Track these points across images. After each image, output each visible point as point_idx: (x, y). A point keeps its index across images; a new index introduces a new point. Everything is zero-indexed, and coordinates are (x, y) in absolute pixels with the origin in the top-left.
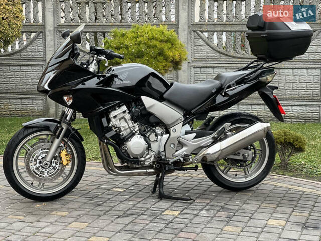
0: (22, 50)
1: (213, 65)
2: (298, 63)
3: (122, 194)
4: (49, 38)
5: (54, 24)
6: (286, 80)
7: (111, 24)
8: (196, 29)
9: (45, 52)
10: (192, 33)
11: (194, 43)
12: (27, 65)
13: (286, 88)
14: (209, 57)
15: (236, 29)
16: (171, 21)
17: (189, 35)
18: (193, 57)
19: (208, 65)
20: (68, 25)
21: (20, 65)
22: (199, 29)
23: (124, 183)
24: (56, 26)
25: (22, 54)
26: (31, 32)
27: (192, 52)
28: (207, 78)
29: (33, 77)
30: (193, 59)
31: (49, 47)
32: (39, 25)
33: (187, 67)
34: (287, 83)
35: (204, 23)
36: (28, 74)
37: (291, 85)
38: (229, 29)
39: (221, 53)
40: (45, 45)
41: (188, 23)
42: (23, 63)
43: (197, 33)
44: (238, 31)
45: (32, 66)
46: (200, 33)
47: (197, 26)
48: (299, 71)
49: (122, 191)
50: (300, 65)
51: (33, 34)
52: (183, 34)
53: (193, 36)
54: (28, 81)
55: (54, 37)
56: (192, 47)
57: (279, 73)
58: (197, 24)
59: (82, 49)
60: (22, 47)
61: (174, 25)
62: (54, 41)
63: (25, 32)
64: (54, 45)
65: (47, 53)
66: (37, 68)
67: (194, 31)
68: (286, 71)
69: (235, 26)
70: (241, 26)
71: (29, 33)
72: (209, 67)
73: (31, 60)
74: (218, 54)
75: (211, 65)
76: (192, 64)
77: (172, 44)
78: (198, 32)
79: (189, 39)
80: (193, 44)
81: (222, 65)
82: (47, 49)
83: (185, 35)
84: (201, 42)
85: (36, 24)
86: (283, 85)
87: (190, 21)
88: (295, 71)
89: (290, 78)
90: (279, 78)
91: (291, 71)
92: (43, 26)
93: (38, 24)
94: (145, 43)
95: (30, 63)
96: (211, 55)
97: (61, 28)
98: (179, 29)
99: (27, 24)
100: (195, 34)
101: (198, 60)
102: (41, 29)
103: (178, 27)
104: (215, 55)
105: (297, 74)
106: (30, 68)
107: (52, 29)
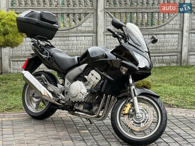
2: (80, 33)
6: (72, 44)
13: (73, 49)
34: (73, 45)
35: (18, 8)
37: (76, 47)
41: (7, 8)
48: (80, 38)
50: (80, 34)
57: (68, 39)
68: (72, 38)
86: (71, 47)
87: (8, 6)
88: (78, 38)
89: (75, 42)
90: (68, 43)
91: (75, 38)
105: (79, 40)
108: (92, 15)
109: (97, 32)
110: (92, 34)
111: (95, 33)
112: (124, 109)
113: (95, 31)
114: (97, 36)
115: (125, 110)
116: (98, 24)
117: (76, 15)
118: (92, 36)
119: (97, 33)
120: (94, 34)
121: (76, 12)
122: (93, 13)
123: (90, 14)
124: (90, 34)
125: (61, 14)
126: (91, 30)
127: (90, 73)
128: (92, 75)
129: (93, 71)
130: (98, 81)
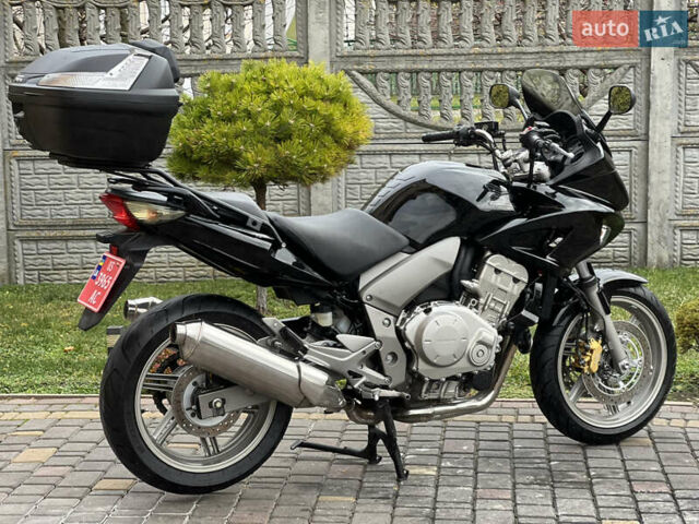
1: (390, 147)
8: (350, 67)
14: (382, 131)
15: (442, 67)
19: (379, 147)
24: (2, 63)
28: (376, 178)
38: (426, 66)
39: (406, 120)
41: (330, 54)
43: (352, 76)
44: (446, 70)
46: (358, 76)
47: (352, 59)
58: (350, 56)
61: (298, 57)
69: (438, 58)
70: (451, 58)
72: (380, 153)
74: (402, 123)
75: (385, 147)
77: (345, 106)
78: (354, 72)
81: (412, 147)
84: (363, 96)
87: (334, 49)
94: (292, 106)
96: (385, 125)
97: (16, 69)
104: (396, 125)
108: (631, 71)
109: (647, 134)
110: (627, 144)
111: (642, 137)
112: (587, 359)
113: (641, 131)
114: (647, 150)
115: (589, 362)
116: (652, 106)
117: (570, 73)
118: (631, 151)
119: (647, 140)
120: (636, 144)
121: (568, 64)
122: (633, 66)
123: (622, 69)
124: (621, 144)
125: (516, 70)
126: (625, 127)
127: (486, 267)
128: (497, 271)
129: (495, 260)
130: (523, 286)
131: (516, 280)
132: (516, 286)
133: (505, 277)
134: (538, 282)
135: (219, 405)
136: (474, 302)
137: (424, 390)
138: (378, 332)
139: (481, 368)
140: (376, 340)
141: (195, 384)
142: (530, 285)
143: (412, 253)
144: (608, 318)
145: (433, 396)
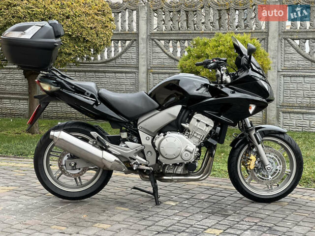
0: (117, 57)
1: (304, 74)
3: (172, 208)
4: (142, 45)
5: (147, 33)
7: (201, 32)
8: (287, 37)
9: (138, 60)
10: (283, 41)
11: (285, 51)
12: (121, 72)
14: (300, 66)
16: (261, 29)
17: (280, 43)
18: (283, 65)
19: (299, 74)
20: (160, 34)
21: (115, 72)
22: (290, 37)
23: (180, 196)
24: (149, 34)
25: (117, 61)
26: (126, 40)
27: (283, 60)
28: (297, 87)
29: (126, 84)
30: (283, 68)
31: (142, 55)
32: (134, 34)
33: (276, 76)
35: (295, 30)
36: (122, 81)
39: (312, 61)
40: (138, 53)
41: (279, 31)
42: (118, 70)
43: (288, 41)
45: (126, 73)
46: (291, 41)
47: (289, 33)
49: (174, 204)
51: (128, 42)
52: (273, 42)
53: (283, 44)
54: (121, 87)
55: (147, 44)
56: (283, 55)
58: (288, 32)
59: (174, 57)
60: (117, 55)
61: (265, 32)
62: (147, 49)
63: (120, 40)
64: (147, 53)
65: (140, 60)
66: (131, 75)
67: (285, 39)
71: (124, 42)
72: (299, 76)
73: (125, 67)
74: (310, 63)
75: (301, 74)
76: (282, 73)
78: (289, 39)
79: (280, 46)
80: (283, 52)
81: (314, 74)
82: (140, 56)
83: (275, 42)
84: (292, 50)
85: (130, 32)
87: (281, 29)
92: (137, 34)
93: (133, 32)
94: (226, 53)
95: (124, 70)
96: (302, 63)
97: (154, 36)
98: (269, 37)
99: (122, 32)
100: (286, 41)
101: (288, 68)
102: (134, 38)
103: (268, 35)
104: (307, 64)
106: (124, 75)
107: (145, 37)
112: (248, 163)
115: (250, 164)
127: (193, 119)
128: (198, 121)
129: (197, 116)
130: (211, 128)
131: (207, 125)
132: (208, 128)
133: (202, 123)
134: (219, 126)
135: (73, 165)
136: (187, 133)
137: (166, 169)
138: (143, 142)
139: (187, 162)
140: (142, 145)
141: (68, 156)
142: (214, 128)
143: (160, 111)
144: (260, 146)
145: (170, 172)
